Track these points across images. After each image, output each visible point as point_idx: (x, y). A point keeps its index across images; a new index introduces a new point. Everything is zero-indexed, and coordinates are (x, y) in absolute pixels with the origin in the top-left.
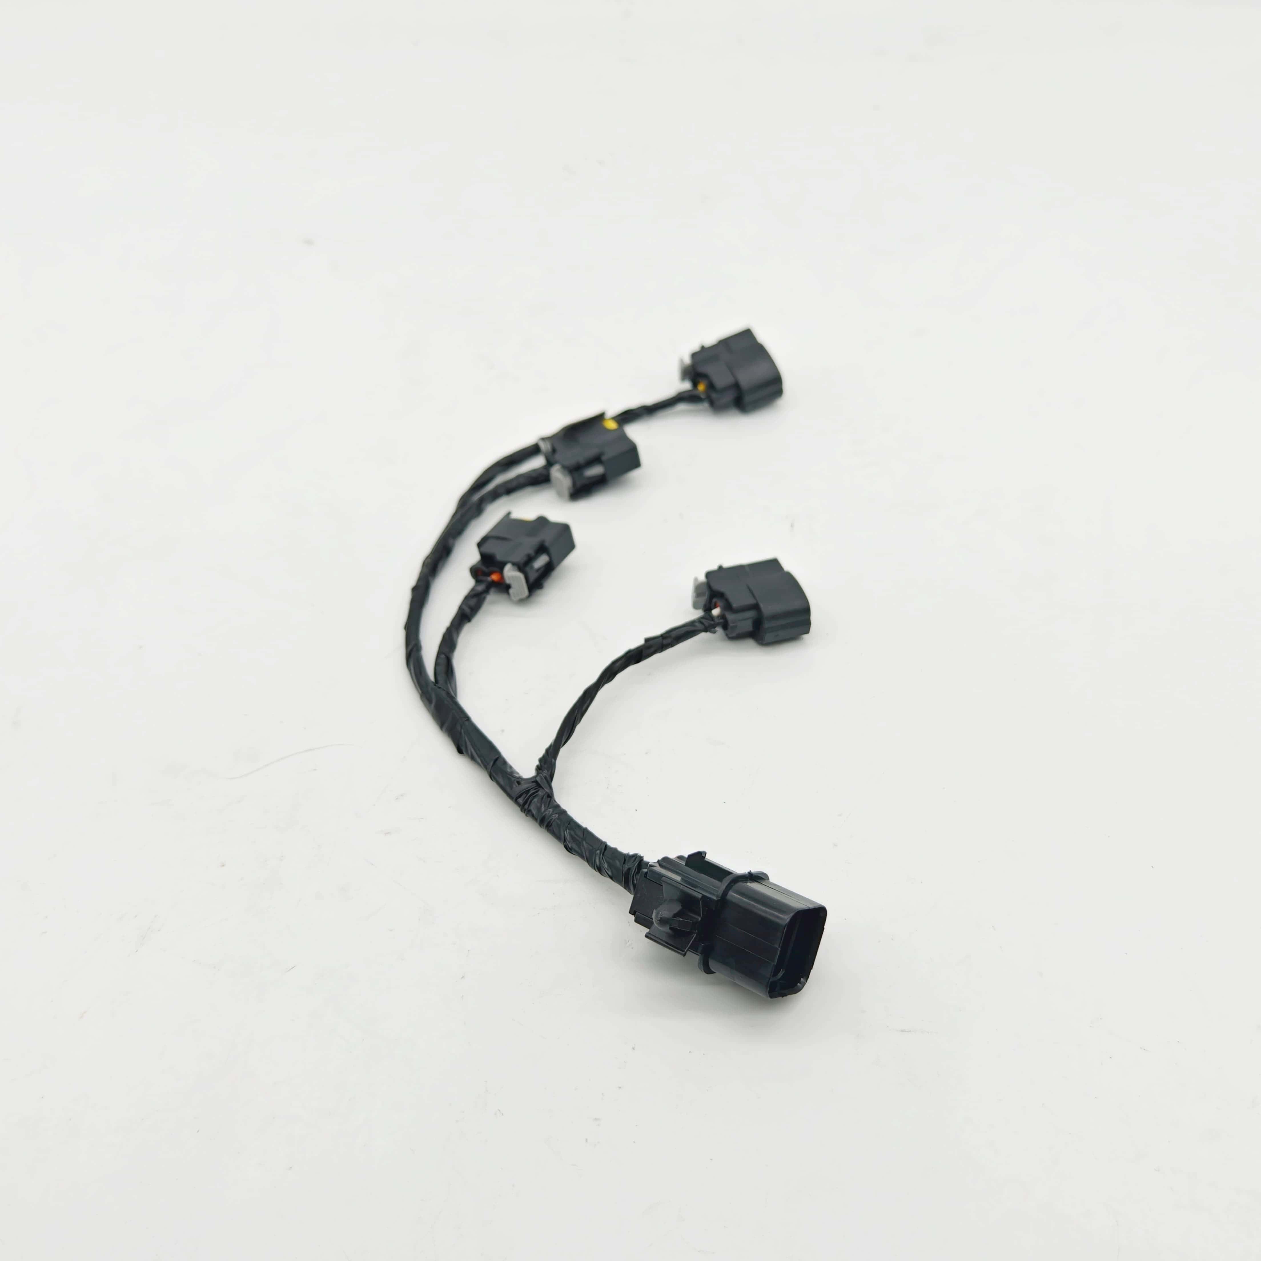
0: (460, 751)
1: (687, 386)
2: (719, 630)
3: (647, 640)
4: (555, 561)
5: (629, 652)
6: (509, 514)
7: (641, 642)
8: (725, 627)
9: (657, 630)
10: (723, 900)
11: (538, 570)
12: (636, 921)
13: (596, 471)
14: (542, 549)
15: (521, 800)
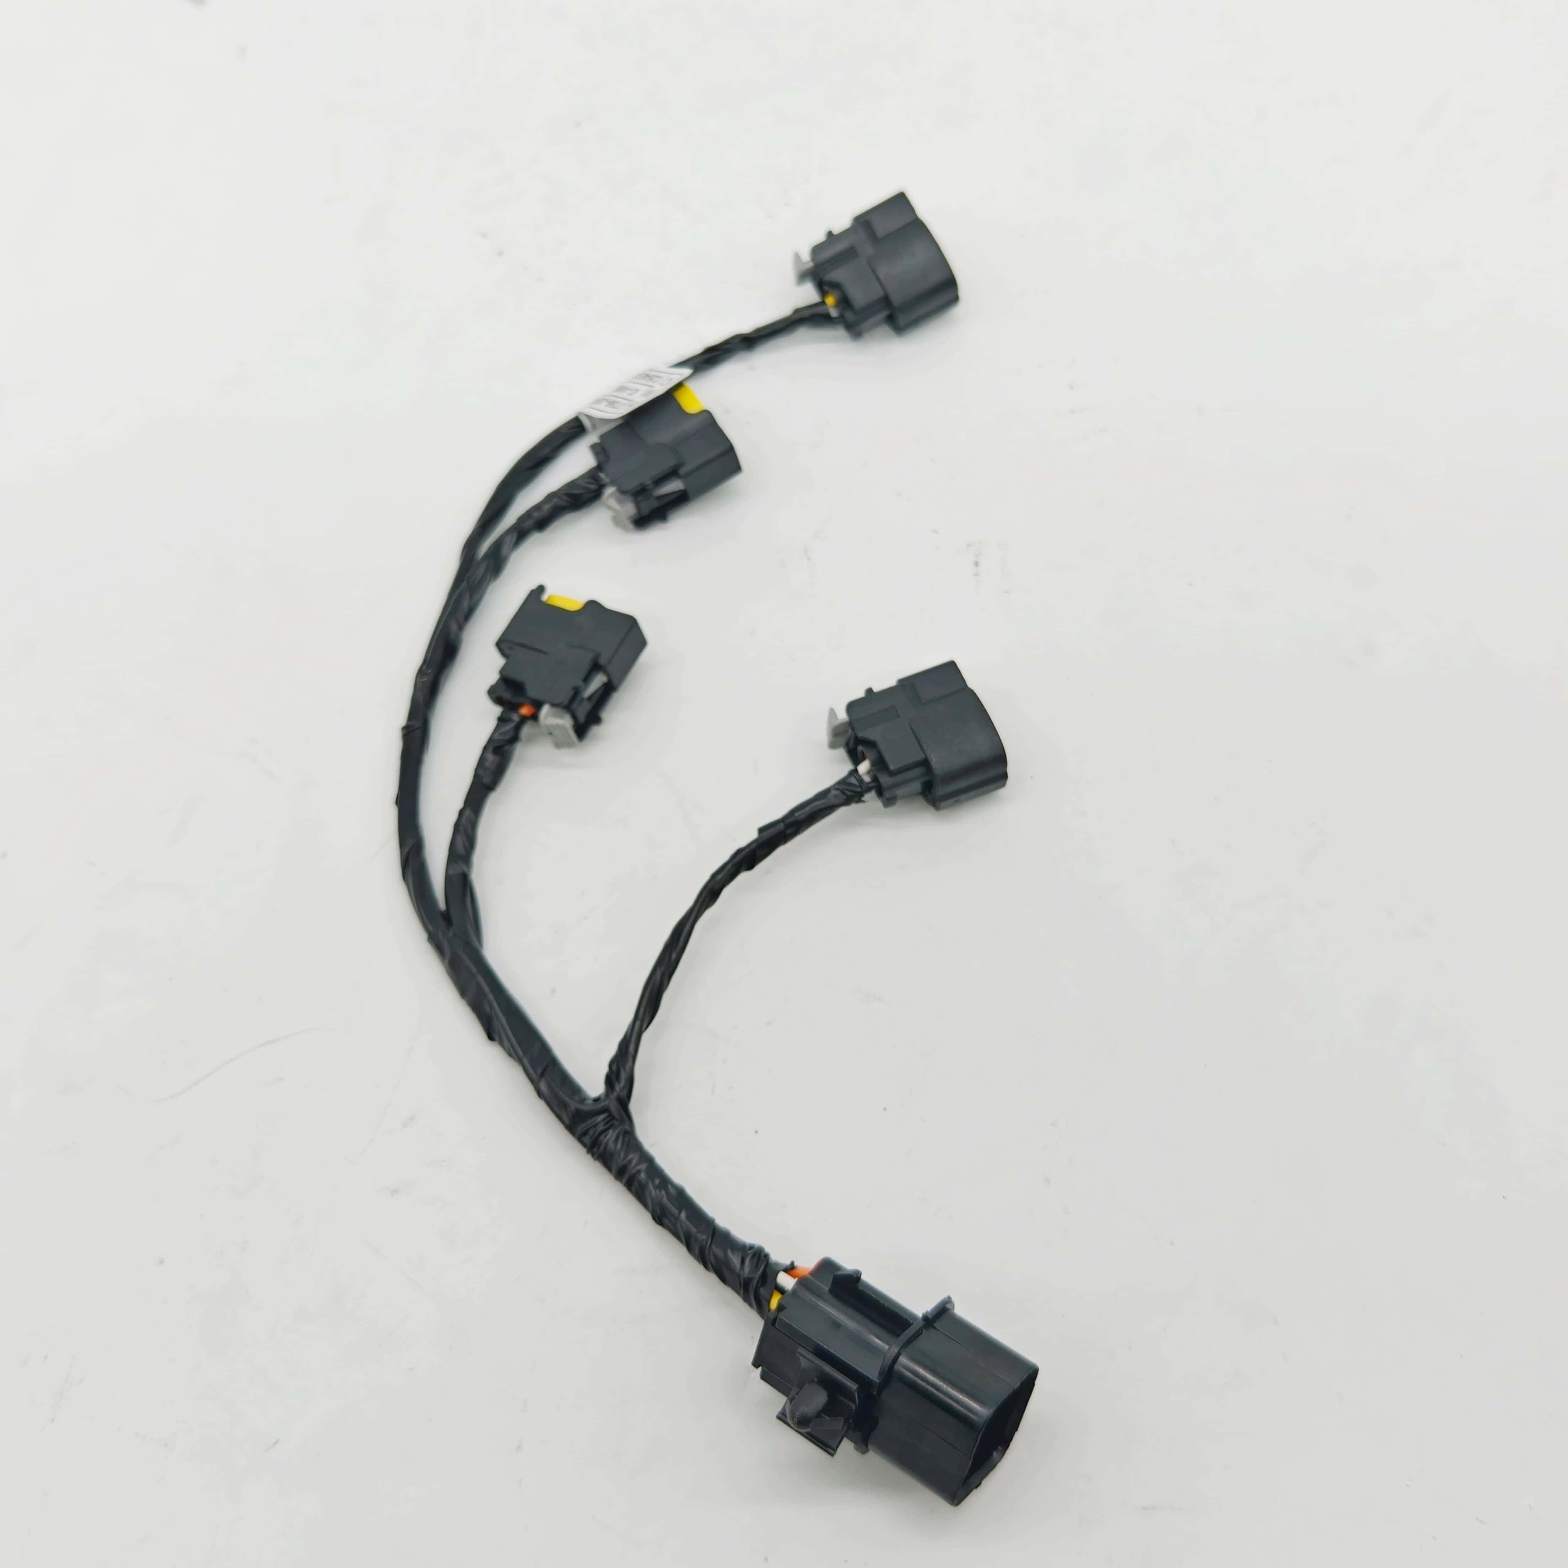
0: (491, 1037)
1: (808, 294)
2: (871, 798)
3: (761, 830)
4: (615, 681)
5: (739, 852)
6: (541, 589)
7: (753, 835)
8: (880, 793)
9: (777, 812)
10: (890, 1373)
11: (590, 698)
12: (764, 1377)
13: (674, 486)
14: (596, 667)
15: (587, 1139)
